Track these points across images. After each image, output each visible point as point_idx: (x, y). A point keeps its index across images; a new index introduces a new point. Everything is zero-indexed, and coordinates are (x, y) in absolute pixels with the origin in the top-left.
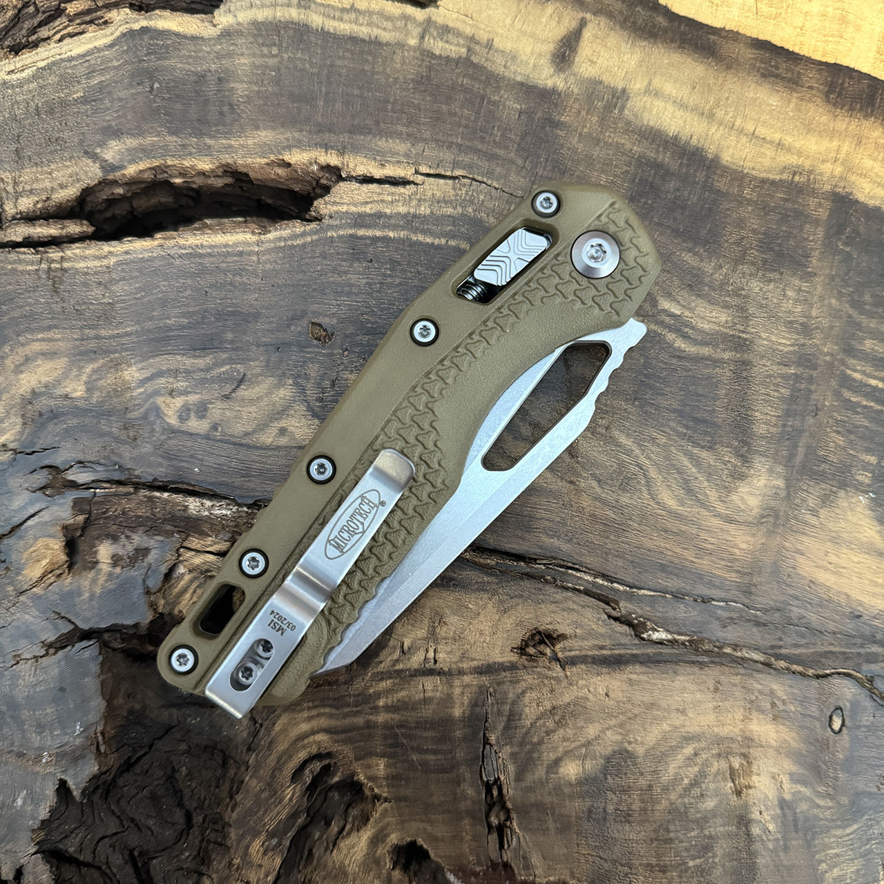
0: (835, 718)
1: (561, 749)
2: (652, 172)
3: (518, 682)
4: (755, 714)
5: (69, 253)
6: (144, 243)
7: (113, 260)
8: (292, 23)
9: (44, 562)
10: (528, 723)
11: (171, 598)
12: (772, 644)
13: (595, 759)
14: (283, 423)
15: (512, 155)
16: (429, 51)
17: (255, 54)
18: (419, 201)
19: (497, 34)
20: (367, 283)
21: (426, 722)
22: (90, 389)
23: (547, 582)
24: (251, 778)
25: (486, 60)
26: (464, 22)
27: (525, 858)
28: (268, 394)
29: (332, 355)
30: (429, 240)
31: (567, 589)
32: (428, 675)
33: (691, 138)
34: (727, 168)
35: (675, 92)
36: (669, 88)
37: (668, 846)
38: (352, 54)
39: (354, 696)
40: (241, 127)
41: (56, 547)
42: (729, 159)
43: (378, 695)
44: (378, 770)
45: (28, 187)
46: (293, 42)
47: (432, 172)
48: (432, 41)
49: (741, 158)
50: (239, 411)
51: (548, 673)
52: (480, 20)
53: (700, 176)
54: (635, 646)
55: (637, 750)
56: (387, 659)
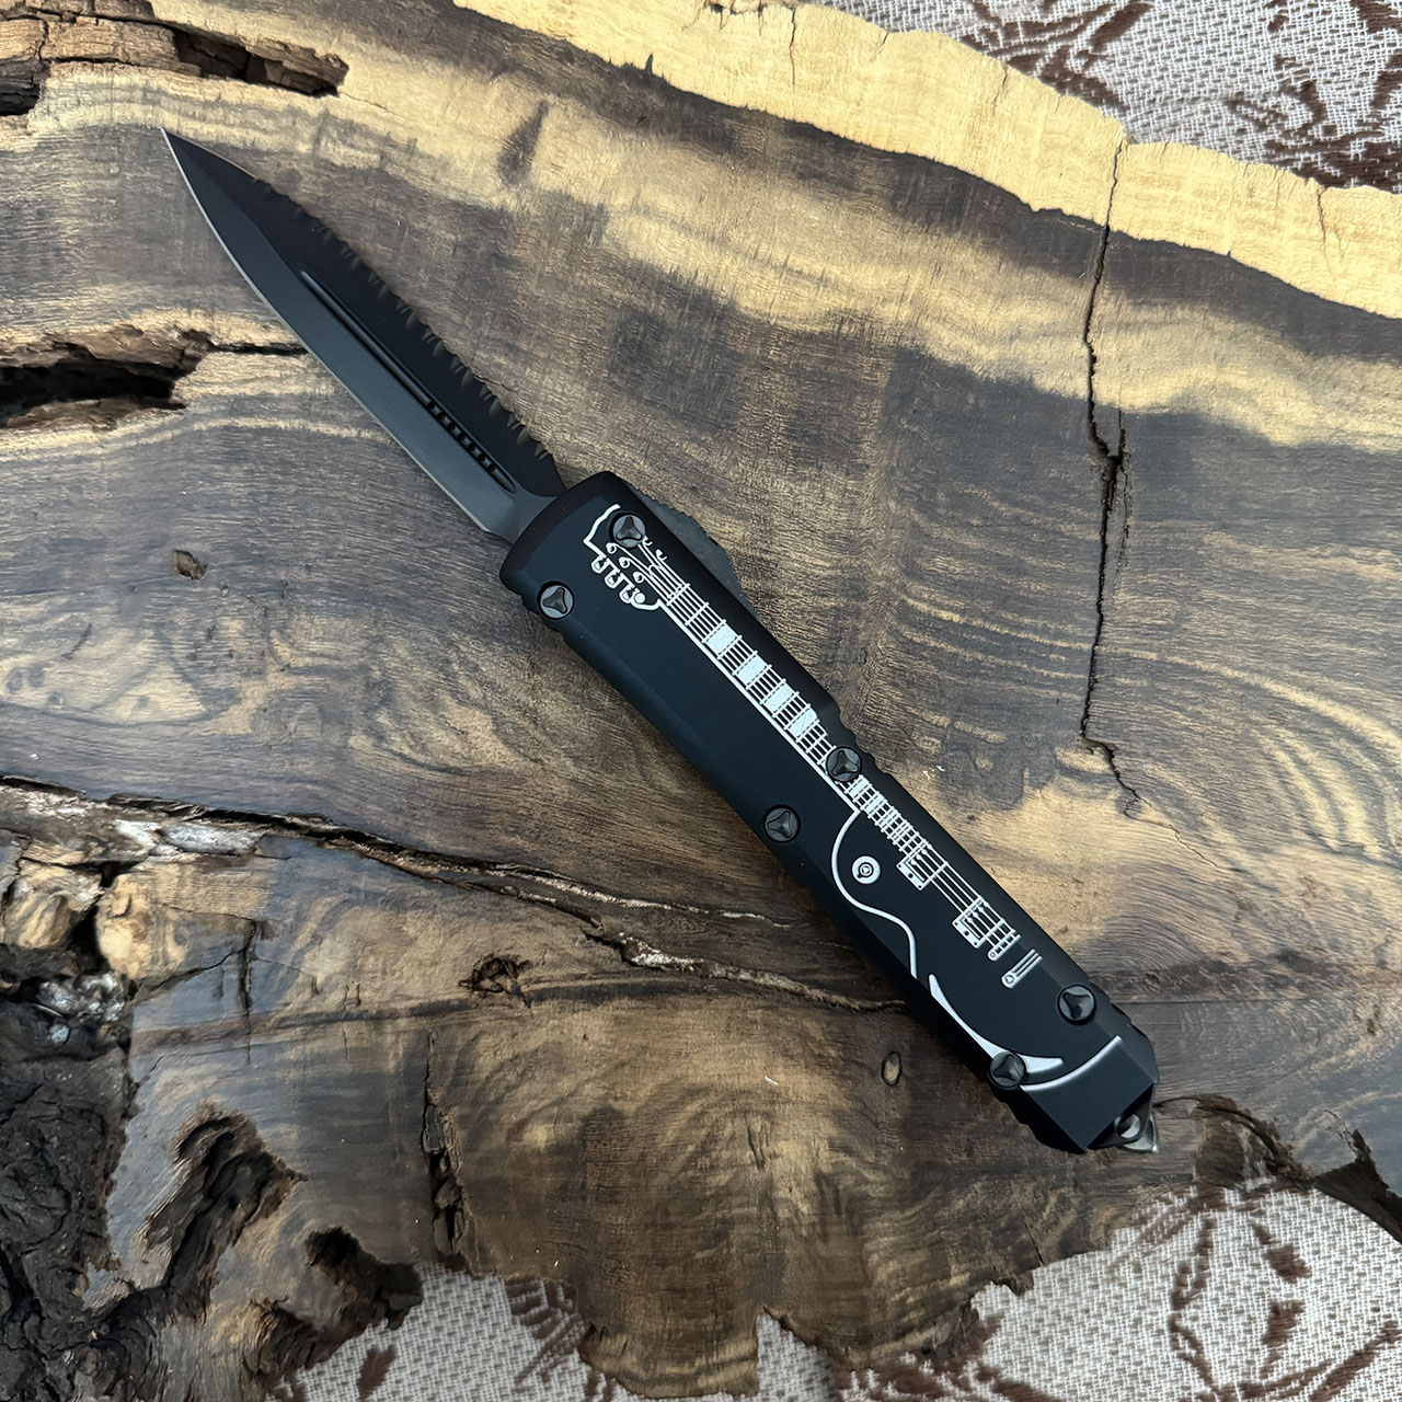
0: (888, 1064)
1: (526, 1110)
2: (641, 329)
3: (470, 1024)
4: (780, 1060)
8: (137, 126)
10: (484, 1076)
11: (13, 925)
12: (805, 967)
13: (571, 1121)
14: (143, 691)
15: (446, 308)
16: (327, 161)
17: (87, 174)
19: (421, 131)
20: (250, 494)
21: (349, 1078)
23: (508, 894)
24: (128, 1152)
25: (408, 170)
26: (376, 115)
27: (482, 1249)
28: (124, 649)
30: (333, 431)
31: (533, 902)
32: (349, 1020)
33: (696, 275)
34: (746, 318)
35: (673, 206)
36: (665, 203)
37: (668, 1232)
39: (254, 1046)
40: (73, 280)
42: (749, 304)
43: (280, 1047)
44: (289, 1140)
46: (138, 154)
48: (330, 145)
49: (766, 303)
50: (85, 675)
51: (508, 1012)
52: (397, 111)
53: (708, 331)
54: (620, 973)
55: (626, 1108)
56: (296, 1000)
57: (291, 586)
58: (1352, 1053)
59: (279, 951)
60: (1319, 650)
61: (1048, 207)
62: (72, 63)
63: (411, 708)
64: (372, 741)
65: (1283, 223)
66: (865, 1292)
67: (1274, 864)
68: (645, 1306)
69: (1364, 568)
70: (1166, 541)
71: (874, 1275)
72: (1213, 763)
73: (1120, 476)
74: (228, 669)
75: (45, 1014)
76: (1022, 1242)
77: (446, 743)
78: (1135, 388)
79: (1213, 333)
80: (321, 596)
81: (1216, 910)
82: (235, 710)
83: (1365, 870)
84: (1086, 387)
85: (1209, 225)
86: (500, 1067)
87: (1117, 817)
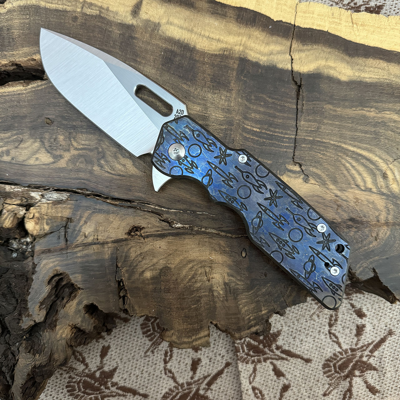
0: (243, 252)
1: (144, 268)
2: (170, 54)
3: (128, 245)
4: (213, 252)
8: (34, 5)
10: (132, 259)
12: (219, 226)
13: (157, 270)
14: (37, 156)
15: (117, 51)
16: (85, 13)
17: (20, 18)
19: (110, 5)
21: (95, 261)
23: (137, 209)
24: (34, 283)
25: (107, 15)
26: (98, 1)
27: (132, 307)
28: (32, 145)
31: (144, 211)
32: (95, 244)
33: (185, 40)
34: (199, 51)
35: (178, 22)
36: (176, 21)
37: (184, 301)
38: (56, 16)
39: (69, 252)
40: (17, 46)
42: (199, 47)
43: (76, 253)
44: (79, 278)
46: (34, 13)
48: (86, 9)
49: (204, 47)
50: (21, 152)
51: (139, 241)
53: (188, 54)
54: (169, 230)
55: (172, 266)
56: (80, 239)
57: (77, 126)
58: (371, 246)
59: (75, 226)
60: (357, 136)
61: (279, 20)
63: (110, 159)
64: (100, 168)
65: (342, 22)
66: (239, 316)
67: (347, 194)
68: (178, 322)
69: (368, 113)
70: (314, 107)
71: (241, 311)
72: (329, 167)
73: (301, 90)
74: (60, 149)
75: (11, 250)
76: (282, 301)
77: (120, 168)
78: (304, 67)
79: (324, 52)
80: (85, 129)
81: (331, 207)
82: (62, 161)
83: (372, 195)
84: (291, 67)
85: (322, 23)
86: (137, 256)
87: (303, 183)
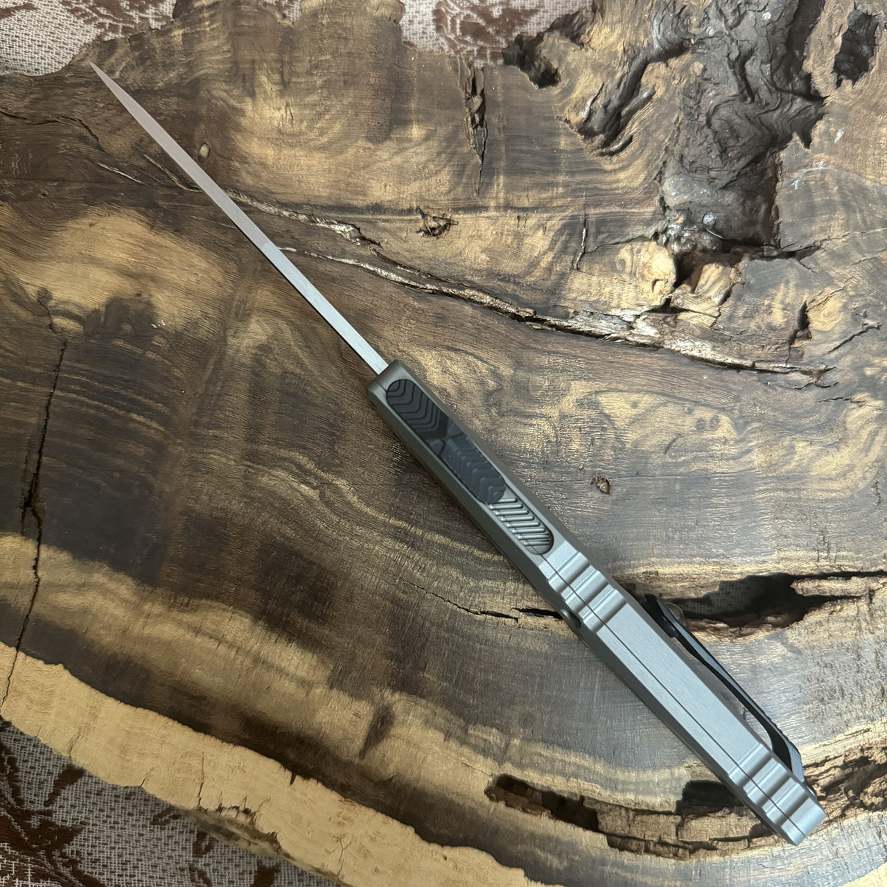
1: (424, 147)
3: (453, 199)
4: (270, 163)
5: (812, 564)
6: (749, 569)
7: (775, 556)
8: (622, 766)
9: (826, 311)
10: (447, 169)
11: (725, 278)
13: (397, 138)
14: (634, 412)
16: (502, 732)
18: (515, 594)
19: (440, 746)
21: (527, 173)
22: (791, 450)
23: (425, 274)
24: (664, 141)
25: (451, 720)
26: (468, 759)
27: (456, 70)
28: (646, 436)
29: (593, 467)
31: (410, 268)
32: (525, 208)
33: (276, 642)
34: (247, 612)
35: (286, 685)
37: (346, 71)
38: (570, 732)
39: (582, 197)
41: (816, 323)
42: (245, 620)
43: (567, 195)
44: (565, 141)
45: (849, 624)
46: (622, 747)
47: (503, 619)
48: (499, 742)
49: (234, 620)
50: (671, 424)
51: (430, 204)
52: (455, 761)
53: (272, 605)
54: (361, 221)
55: (364, 143)
56: (555, 222)
57: (541, 467)
59: (564, 250)
62: (661, 810)
63: (475, 389)
64: (499, 371)
66: (233, 30)
68: (363, 31)
71: (228, 39)
73: (27, 494)
74: (582, 420)
75: (717, 232)
76: (138, 50)
77: (455, 366)
78: (11, 549)
80: (523, 460)
82: (580, 396)
84: (41, 551)
86: (437, 173)
87: (52, 289)
